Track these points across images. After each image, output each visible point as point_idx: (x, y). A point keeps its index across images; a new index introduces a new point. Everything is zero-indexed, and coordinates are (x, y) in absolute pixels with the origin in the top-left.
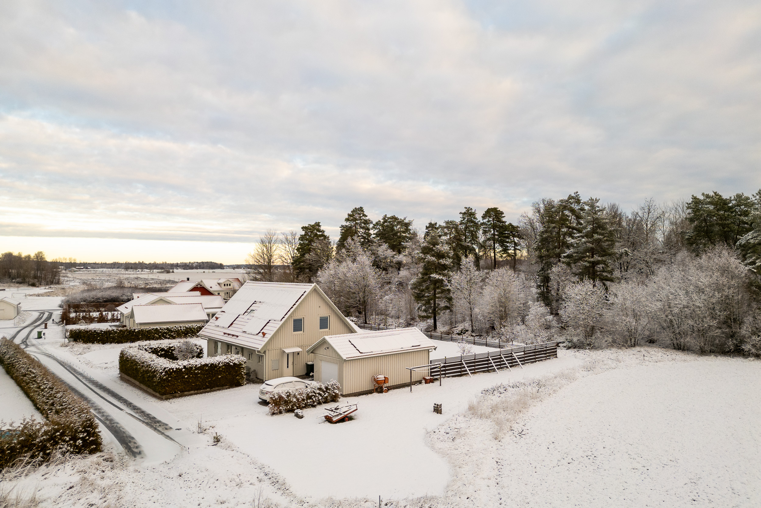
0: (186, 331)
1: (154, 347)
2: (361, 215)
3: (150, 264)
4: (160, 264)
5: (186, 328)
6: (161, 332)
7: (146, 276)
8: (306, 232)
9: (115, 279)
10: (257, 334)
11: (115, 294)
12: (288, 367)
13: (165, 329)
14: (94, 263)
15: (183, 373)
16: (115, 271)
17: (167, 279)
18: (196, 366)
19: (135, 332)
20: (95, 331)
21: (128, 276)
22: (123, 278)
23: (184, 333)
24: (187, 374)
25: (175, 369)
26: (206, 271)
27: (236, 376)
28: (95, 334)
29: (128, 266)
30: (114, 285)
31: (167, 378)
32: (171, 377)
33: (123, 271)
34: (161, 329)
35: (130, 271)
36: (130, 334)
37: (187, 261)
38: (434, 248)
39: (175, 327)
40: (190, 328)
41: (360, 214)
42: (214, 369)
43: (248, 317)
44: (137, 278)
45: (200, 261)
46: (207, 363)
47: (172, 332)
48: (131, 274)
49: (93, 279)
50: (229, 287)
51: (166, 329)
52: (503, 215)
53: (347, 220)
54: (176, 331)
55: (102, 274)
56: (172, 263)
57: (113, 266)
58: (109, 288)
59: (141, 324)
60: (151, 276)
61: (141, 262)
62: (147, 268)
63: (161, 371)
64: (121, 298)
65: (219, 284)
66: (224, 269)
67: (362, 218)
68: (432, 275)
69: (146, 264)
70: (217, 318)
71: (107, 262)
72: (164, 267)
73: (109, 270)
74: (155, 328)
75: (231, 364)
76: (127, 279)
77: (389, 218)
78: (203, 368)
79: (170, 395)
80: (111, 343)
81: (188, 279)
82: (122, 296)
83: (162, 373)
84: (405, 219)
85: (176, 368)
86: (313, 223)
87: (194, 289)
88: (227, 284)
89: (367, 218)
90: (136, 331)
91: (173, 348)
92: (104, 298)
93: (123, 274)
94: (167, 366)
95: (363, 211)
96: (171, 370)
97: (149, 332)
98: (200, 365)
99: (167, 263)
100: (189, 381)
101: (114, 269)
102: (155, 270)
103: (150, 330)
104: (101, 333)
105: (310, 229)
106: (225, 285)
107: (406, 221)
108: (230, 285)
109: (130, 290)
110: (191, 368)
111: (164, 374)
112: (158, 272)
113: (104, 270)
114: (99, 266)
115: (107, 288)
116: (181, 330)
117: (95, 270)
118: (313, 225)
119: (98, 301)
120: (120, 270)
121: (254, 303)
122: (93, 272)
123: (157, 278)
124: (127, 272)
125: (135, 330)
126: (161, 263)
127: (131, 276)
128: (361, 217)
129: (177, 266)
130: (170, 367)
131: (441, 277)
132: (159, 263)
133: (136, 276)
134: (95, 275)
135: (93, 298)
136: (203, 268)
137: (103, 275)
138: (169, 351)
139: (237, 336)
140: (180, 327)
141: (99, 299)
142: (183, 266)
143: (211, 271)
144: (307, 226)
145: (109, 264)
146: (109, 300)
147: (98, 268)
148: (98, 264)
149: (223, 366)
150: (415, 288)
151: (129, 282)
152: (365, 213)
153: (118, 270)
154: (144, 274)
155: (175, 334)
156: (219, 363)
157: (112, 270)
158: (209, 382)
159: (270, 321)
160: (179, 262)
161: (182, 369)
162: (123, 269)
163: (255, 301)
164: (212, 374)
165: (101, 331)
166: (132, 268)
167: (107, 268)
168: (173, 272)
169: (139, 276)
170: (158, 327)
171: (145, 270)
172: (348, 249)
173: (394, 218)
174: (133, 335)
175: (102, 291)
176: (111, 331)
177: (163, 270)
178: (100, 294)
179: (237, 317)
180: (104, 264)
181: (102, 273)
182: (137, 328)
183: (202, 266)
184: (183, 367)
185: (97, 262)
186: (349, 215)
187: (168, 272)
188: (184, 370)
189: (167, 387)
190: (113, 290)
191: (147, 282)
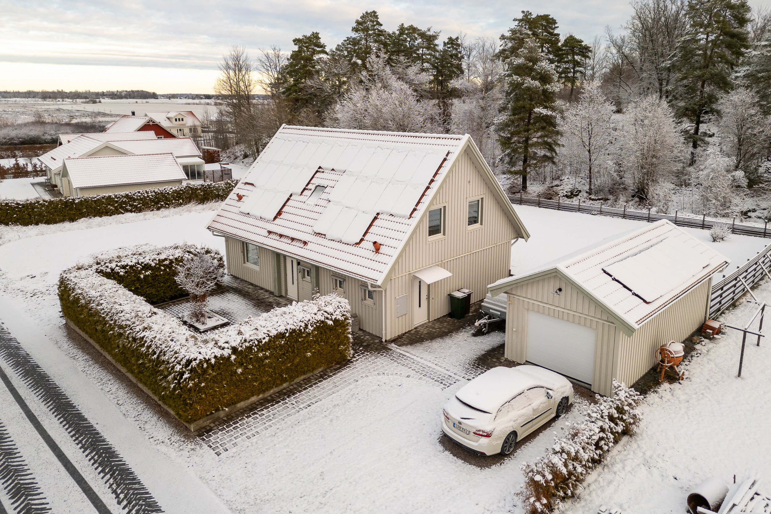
0: (156, 198)
1: (130, 264)
2: (375, 23)
3: (71, 92)
4: (83, 93)
5: (155, 193)
6: (117, 202)
7: (69, 107)
8: (299, 47)
9: (31, 111)
10: (357, 244)
11: (34, 132)
12: (420, 306)
13: (123, 197)
14: (5, 92)
15: (231, 364)
16: (31, 101)
17: (96, 110)
18: (259, 341)
19: (76, 204)
20: (7, 204)
21: (48, 107)
22: (41, 110)
23: (153, 201)
24: (241, 365)
25: (213, 361)
26: (139, 101)
27: (339, 346)
28: (8, 210)
29: (45, 96)
30: (31, 119)
31: (196, 385)
32: (205, 380)
33: (40, 101)
34: (116, 196)
35: (49, 102)
36: (66, 206)
37: (114, 89)
38: (535, 67)
39: (139, 192)
40: (162, 193)
41: (373, 22)
42: (297, 341)
43: (314, 200)
44: (58, 110)
45: (129, 89)
46: (282, 329)
47: (134, 200)
48: (51, 105)
49: (4, 111)
50: (181, 122)
51: (125, 197)
52: (556, 25)
53: (355, 30)
54: (141, 199)
55: (15, 105)
56: (96, 91)
57: (27, 95)
58: (26, 125)
59: (82, 189)
60: (75, 107)
61: (60, 90)
62: (68, 98)
63: (178, 368)
64: (43, 137)
65: (168, 118)
66: (157, 98)
67: (375, 28)
68: (536, 110)
69: (66, 93)
70: (240, 197)
71: (21, 91)
72: (88, 96)
73: (24, 99)
74: (107, 195)
75: (330, 323)
76: (47, 111)
77: (407, 29)
78: (274, 342)
79: (205, 419)
80: (37, 224)
81: (133, 114)
82: (43, 135)
83: (182, 374)
84: (429, 30)
85: (215, 357)
86: (309, 35)
87: (145, 128)
88: (179, 119)
89: (382, 28)
90: (77, 201)
91: (167, 262)
92: (20, 138)
93: (41, 105)
94: (192, 356)
95: (377, 17)
96: (205, 365)
97: (98, 202)
98: (267, 339)
99: (91, 91)
100: (246, 379)
101: (29, 99)
102: (78, 100)
103: (98, 199)
104: (17, 207)
105: (306, 43)
106: (176, 120)
107: (431, 33)
108: (182, 120)
109: (54, 126)
110: (250, 348)
111: (186, 376)
112: (82, 103)
113: (18, 99)
114: (11, 95)
115: (22, 124)
116: (148, 196)
117: (6, 99)
118: (309, 37)
119: (12, 141)
120: (37, 99)
121: (317, 172)
122: (4, 102)
123: (83, 109)
124: (45, 102)
125: (74, 200)
126: (84, 91)
127: (51, 107)
128: (375, 25)
129: (104, 95)
130: (201, 357)
131: (550, 113)
132: (81, 91)
133: (57, 107)
134: (6, 106)
135: (5, 139)
136: (134, 98)
137: (17, 105)
138: (159, 268)
139: (305, 243)
140: (147, 192)
141: (13, 139)
142: (110, 95)
143: (145, 101)
144: (301, 38)
145: (22, 93)
146: (26, 140)
147: (10, 98)
148: (9, 93)
149: (314, 330)
150: (502, 129)
151: (49, 115)
152: (379, 20)
153: (34, 99)
154: (66, 104)
155: (139, 204)
156: (306, 325)
157: (27, 99)
158: (288, 370)
159: (378, 214)
160: (105, 91)
161: (229, 357)
162: (40, 98)
163: (320, 168)
164: (293, 352)
165: (17, 204)
166: (50, 98)
167: (21, 97)
168: (100, 102)
169: (61, 107)
170: (111, 193)
171: (67, 100)
172: (371, 71)
173: (412, 29)
174: (71, 209)
175: (16, 129)
176: (35, 204)
177: (88, 100)
178: (13, 133)
179: (288, 199)
180: (16, 92)
181: (15, 103)
182: (78, 197)
183: (132, 95)
184: (230, 351)
185: (8, 91)
186: (358, 22)
187: (95, 102)
188: (233, 357)
189: (198, 403)
190: (31, 128)
191: (72, 114)
